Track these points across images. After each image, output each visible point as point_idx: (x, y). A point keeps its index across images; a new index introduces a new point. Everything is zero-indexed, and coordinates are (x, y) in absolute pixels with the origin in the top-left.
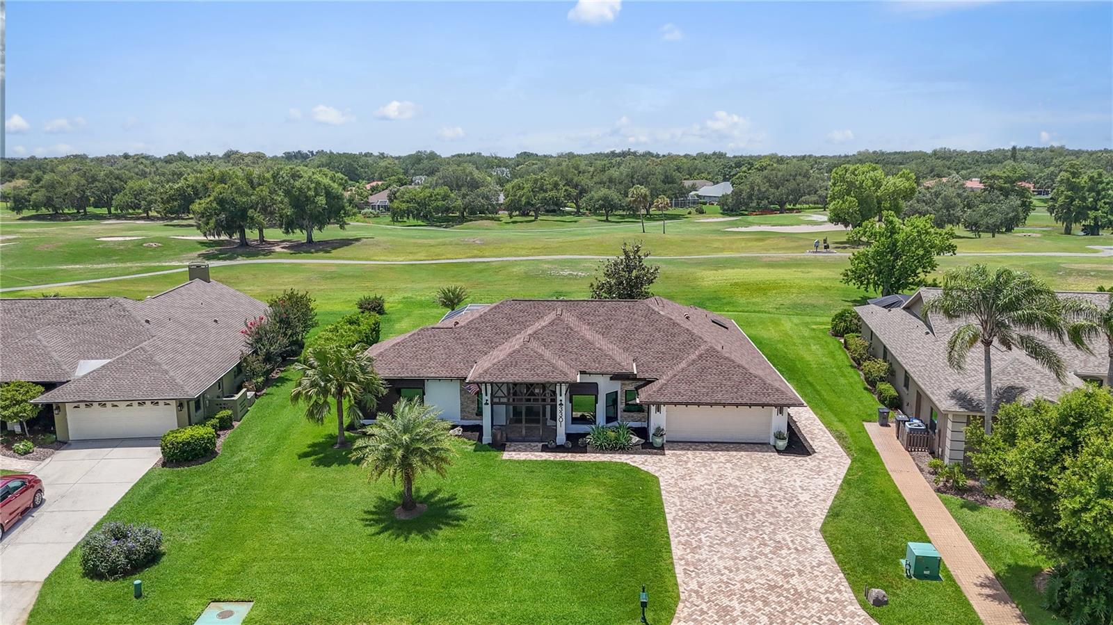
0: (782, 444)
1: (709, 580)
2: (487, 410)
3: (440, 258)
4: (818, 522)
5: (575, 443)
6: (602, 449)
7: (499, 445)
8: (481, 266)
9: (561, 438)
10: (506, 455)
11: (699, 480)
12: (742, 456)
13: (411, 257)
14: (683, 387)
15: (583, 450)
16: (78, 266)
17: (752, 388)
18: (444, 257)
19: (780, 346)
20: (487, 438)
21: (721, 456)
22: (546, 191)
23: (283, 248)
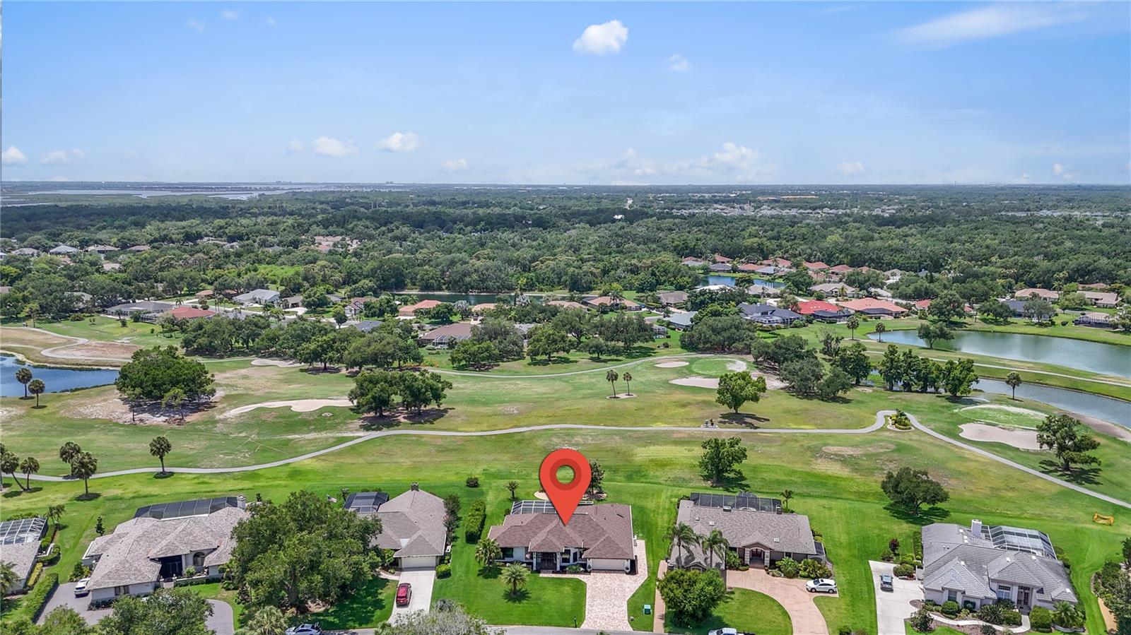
0: (627, 571)
1: (594, 615)
2: (535, 560)
3: (495, 428)
4: (627, 599)
5: (563, 570)
6: (571, 573)
7: (538, 571)
8: (518, 437)
9: (558, 569)
10: (541, 575)
11: (599, 584)
12: (614, 575)
13: (479, 428)
14: (597, 552)
15: (565, 572)
16: (297, 436)
17: (619, 553)
18: (497, 428)
19: (652, 515)
20: (535, 569)
21: (608, 575)
23: (404, 418)
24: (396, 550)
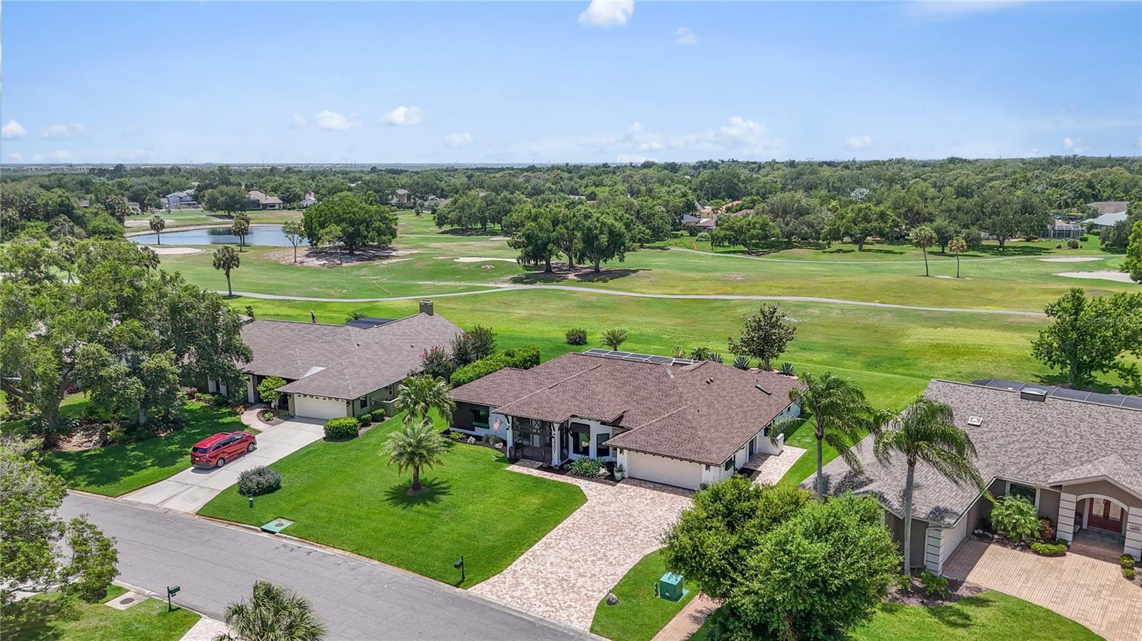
1: (531, 568)
2: (508, 433)
3: (691, 293)
4: (651, 550)
5: (564, 467)
7: (514, 460)
9: (554, 462)
10: (510, 467)
11: (613, 509)
14: (641, 438)
15: (560, 472)
18: (695, 292)
20: (508, 454)
22: (869, 221)
24: (289, 381)
